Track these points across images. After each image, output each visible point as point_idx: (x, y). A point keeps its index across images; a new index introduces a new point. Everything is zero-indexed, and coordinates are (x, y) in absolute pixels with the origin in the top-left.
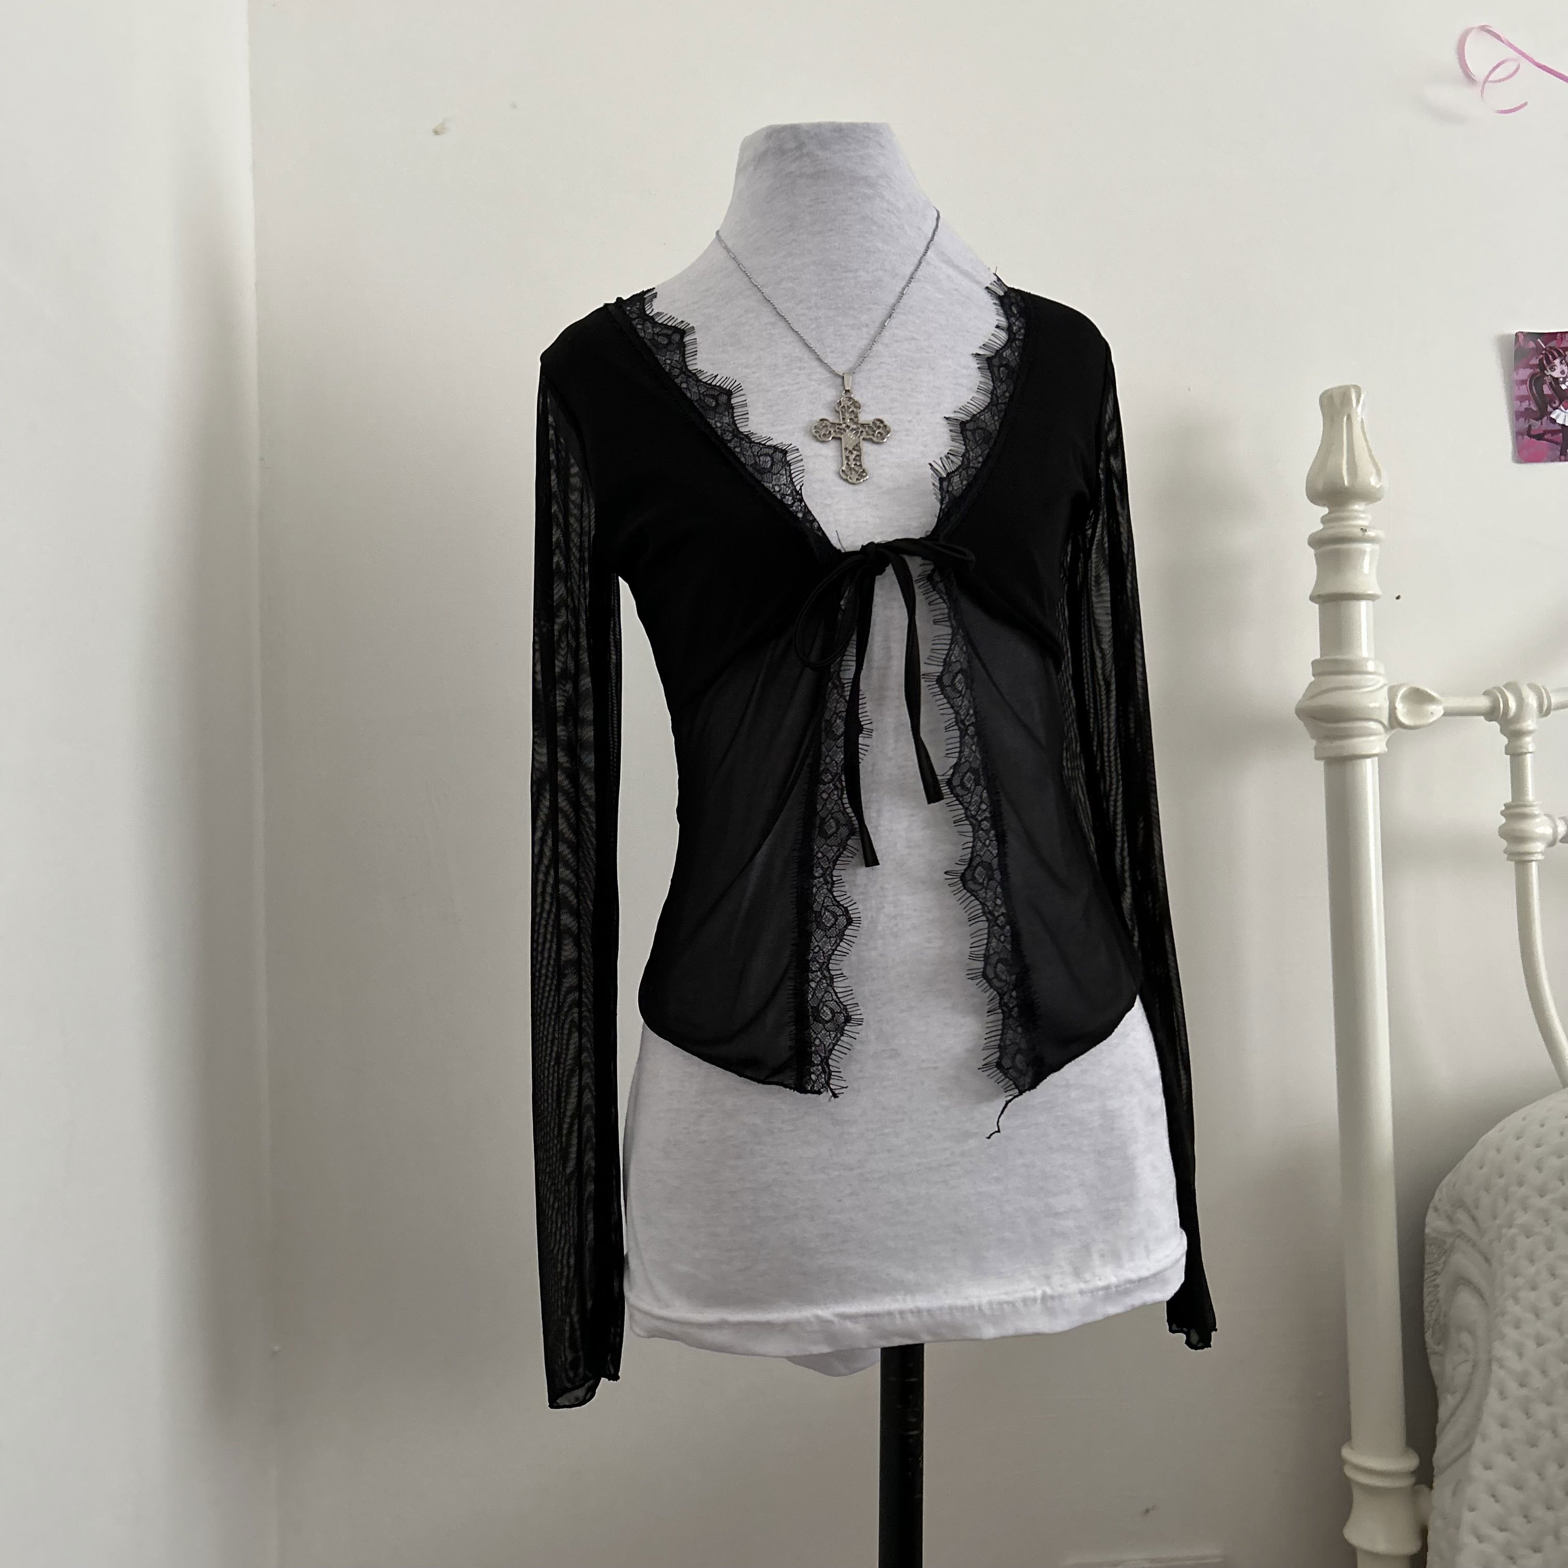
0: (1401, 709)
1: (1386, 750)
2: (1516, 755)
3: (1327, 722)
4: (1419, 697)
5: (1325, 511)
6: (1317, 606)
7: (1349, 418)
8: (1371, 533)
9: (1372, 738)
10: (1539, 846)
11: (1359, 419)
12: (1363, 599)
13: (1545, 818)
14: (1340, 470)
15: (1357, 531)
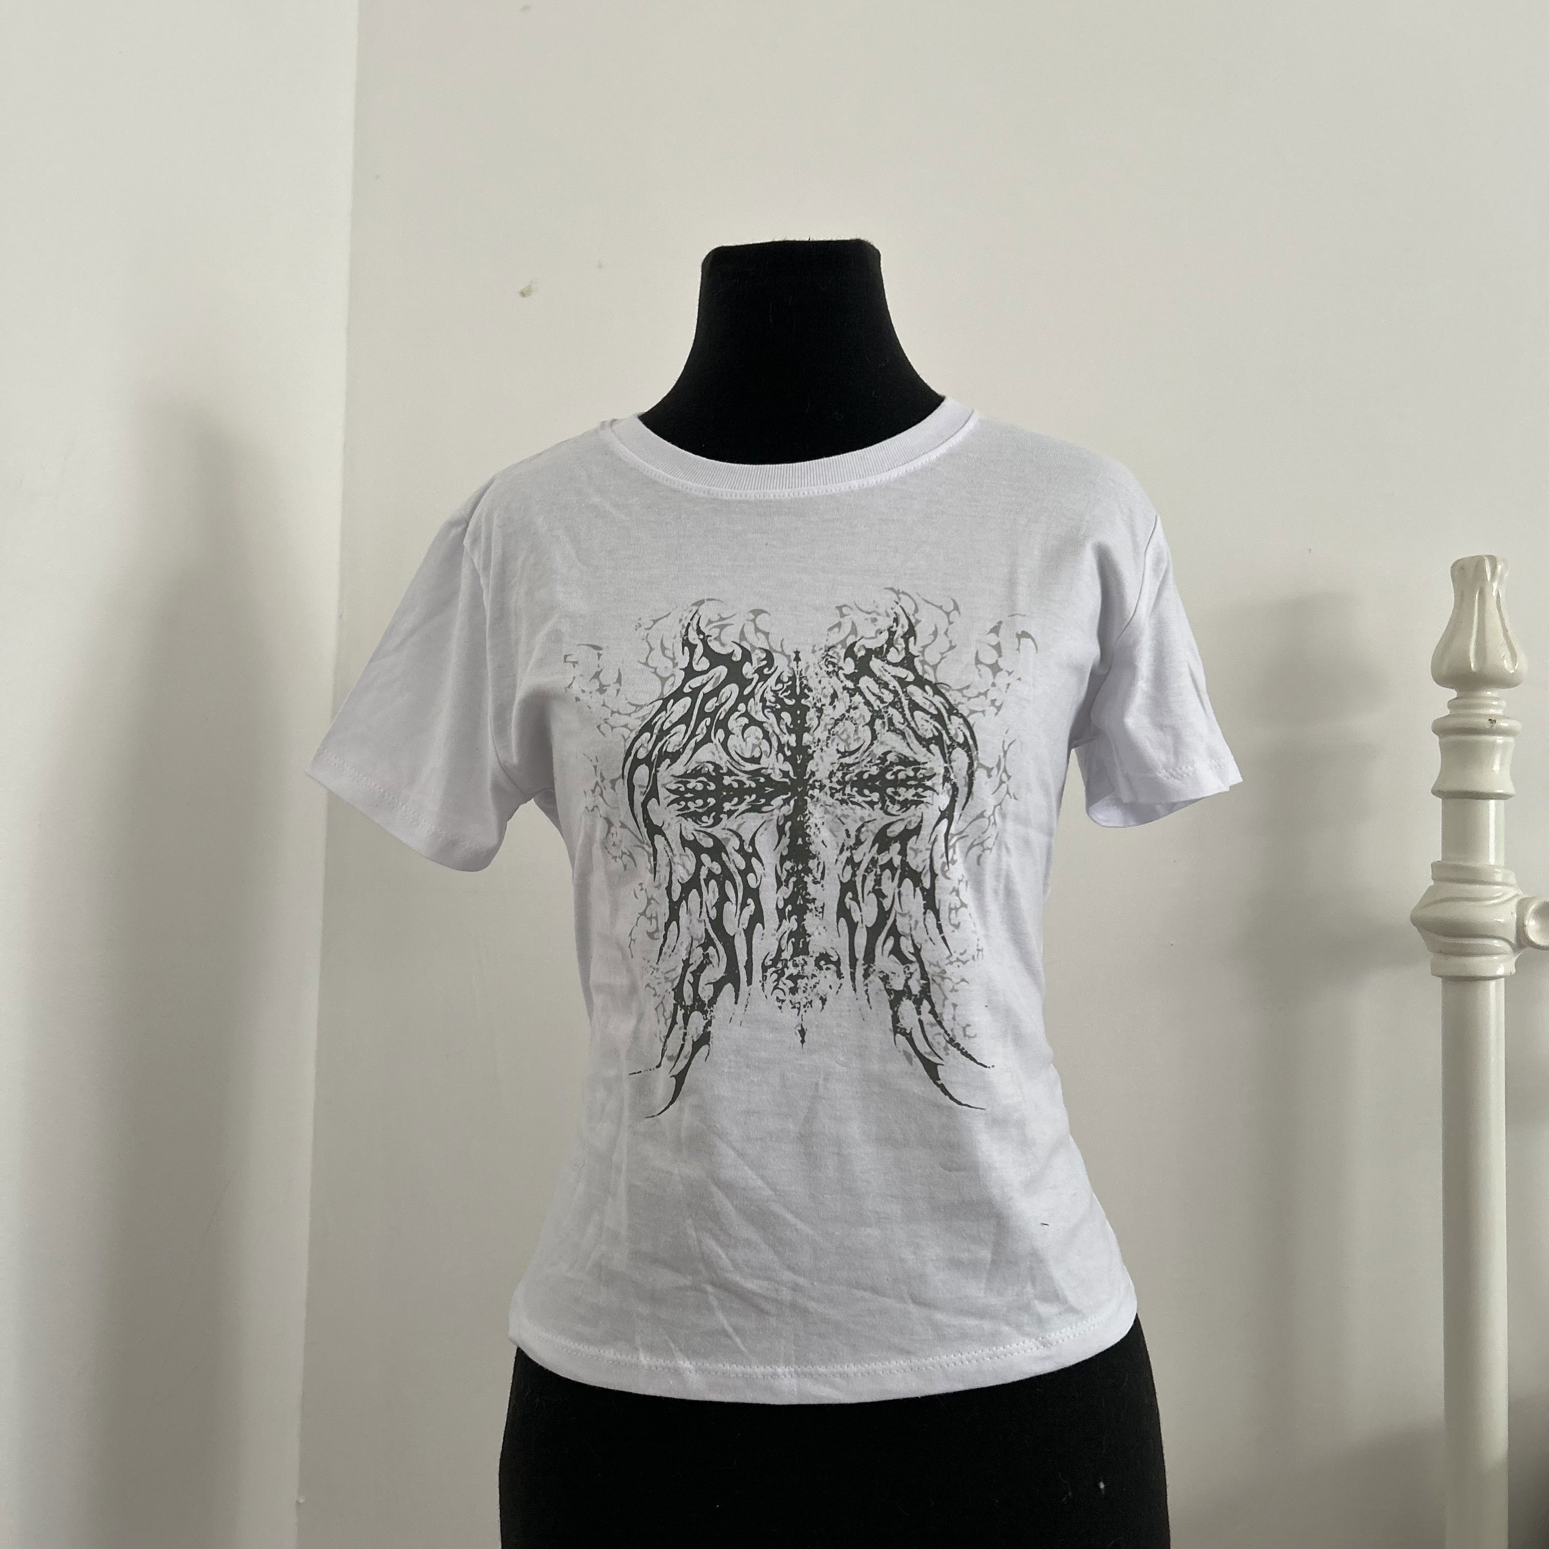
0: (1532, 927)
1: (1514, 971)
3: (1446, 934)
5: (1453, 694)
7: (1482, 593)
8: (1503, 724)
9: (1495, 958)
11: (1494, 594)
12: (1493, 799)
14: (1467, 652)
15: (1485, 722)
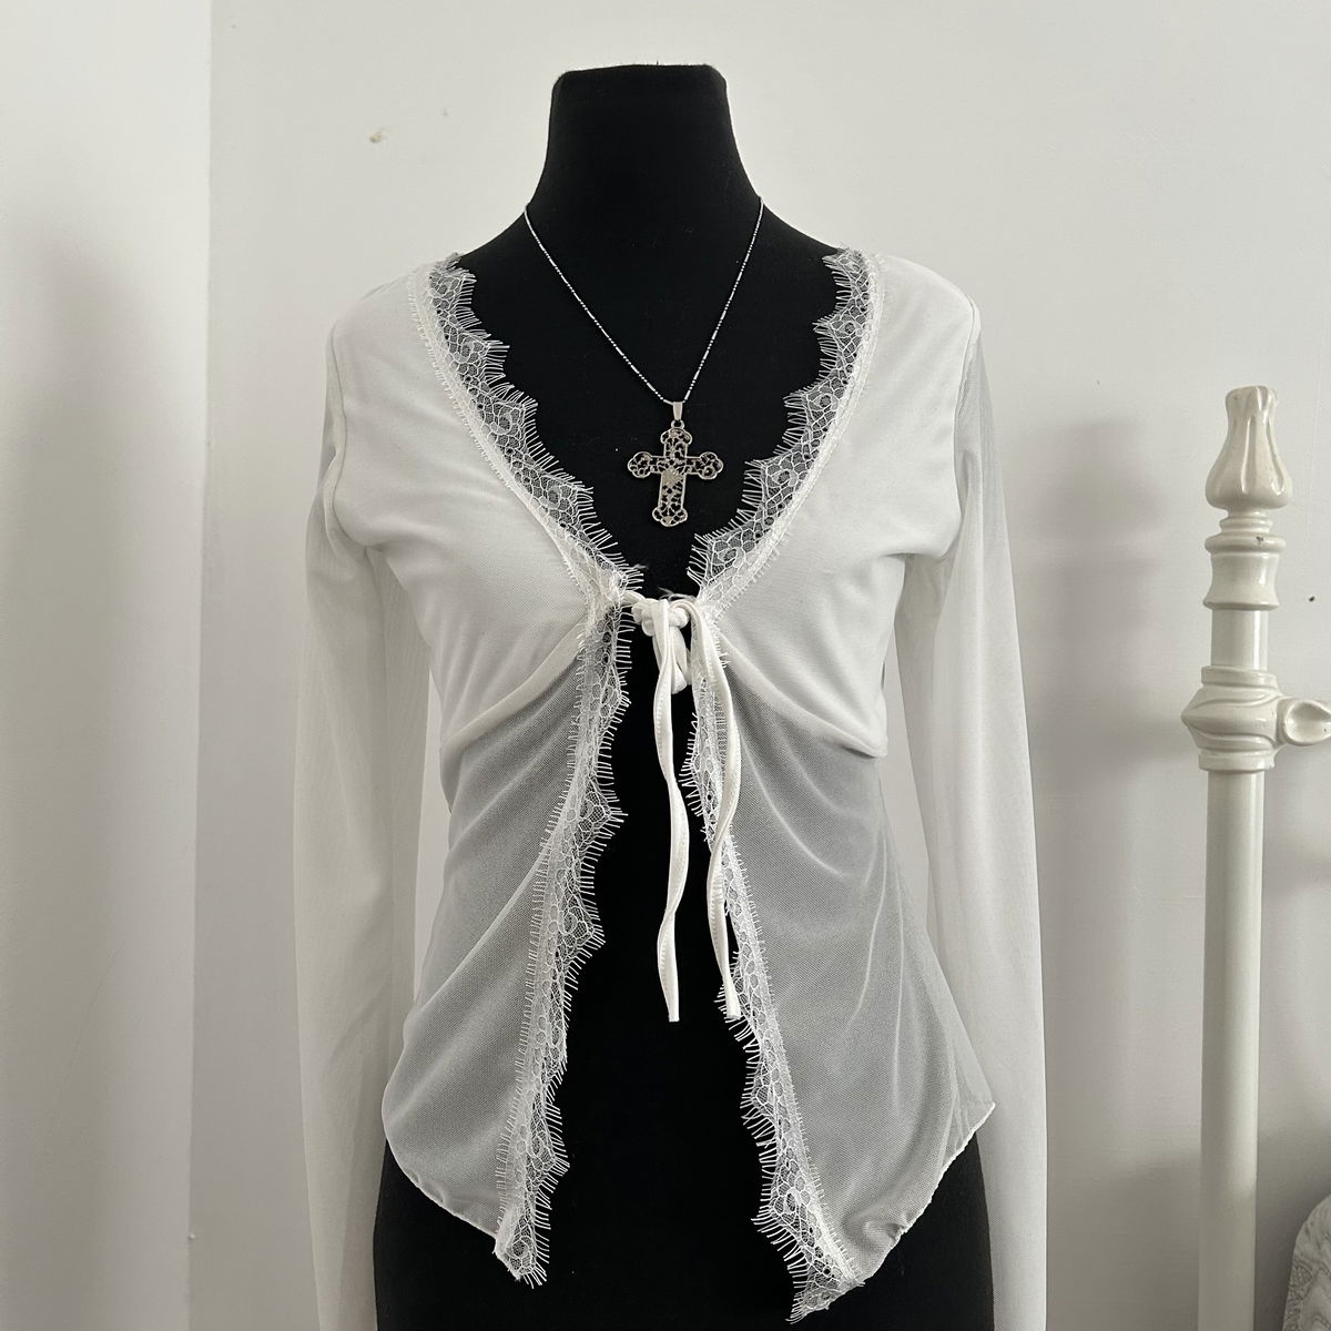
0: (1290, 724)
1: (1273, 765)
3: (1213, 733)
4: (1310, 714)
5: (1224, 514)
6: (1211, 611)
7: (1254, 421)
8: (1269, 542)
9: (1257, 753)
11: (1264, 421)
12: (1258, 610)
14: (1239, 474)
15: (1253, 540)
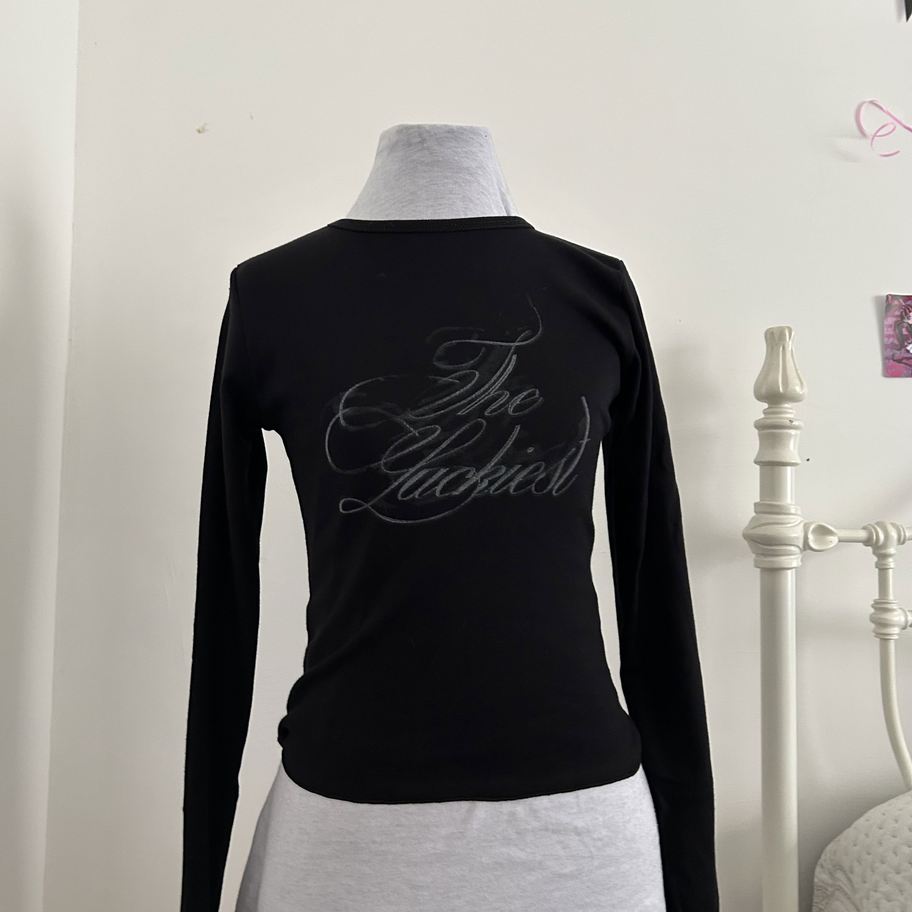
1: (800, 564)
2: (883, 571)
3: (764, 544)
4: (823, 531)
7: (784, 348)
8: (795, 423)
10: (896, 630)
11: (790, 349)
12: (789, 466)
13: (900, 611)
14: (777, 381)
15: (787, 422)
